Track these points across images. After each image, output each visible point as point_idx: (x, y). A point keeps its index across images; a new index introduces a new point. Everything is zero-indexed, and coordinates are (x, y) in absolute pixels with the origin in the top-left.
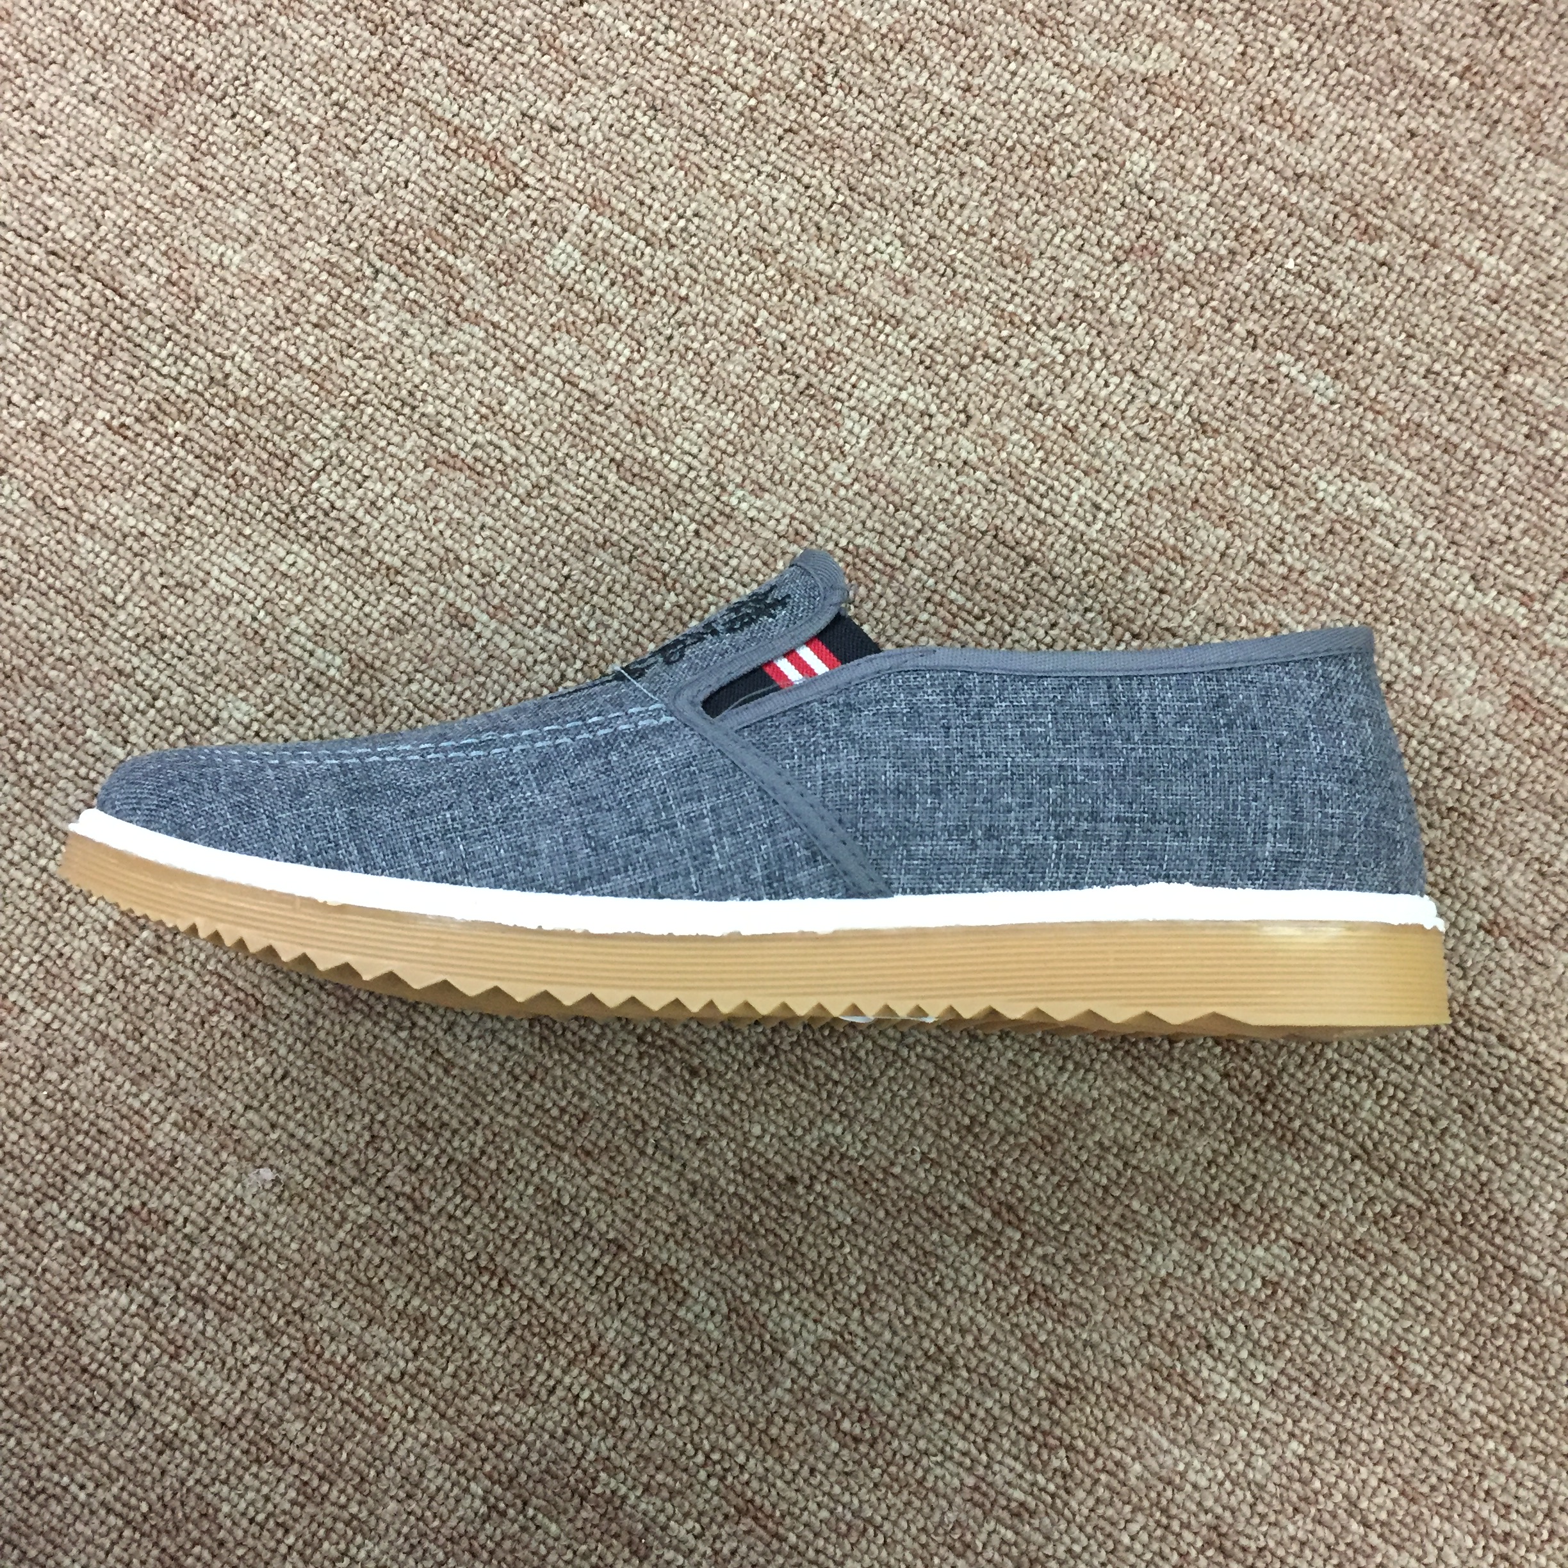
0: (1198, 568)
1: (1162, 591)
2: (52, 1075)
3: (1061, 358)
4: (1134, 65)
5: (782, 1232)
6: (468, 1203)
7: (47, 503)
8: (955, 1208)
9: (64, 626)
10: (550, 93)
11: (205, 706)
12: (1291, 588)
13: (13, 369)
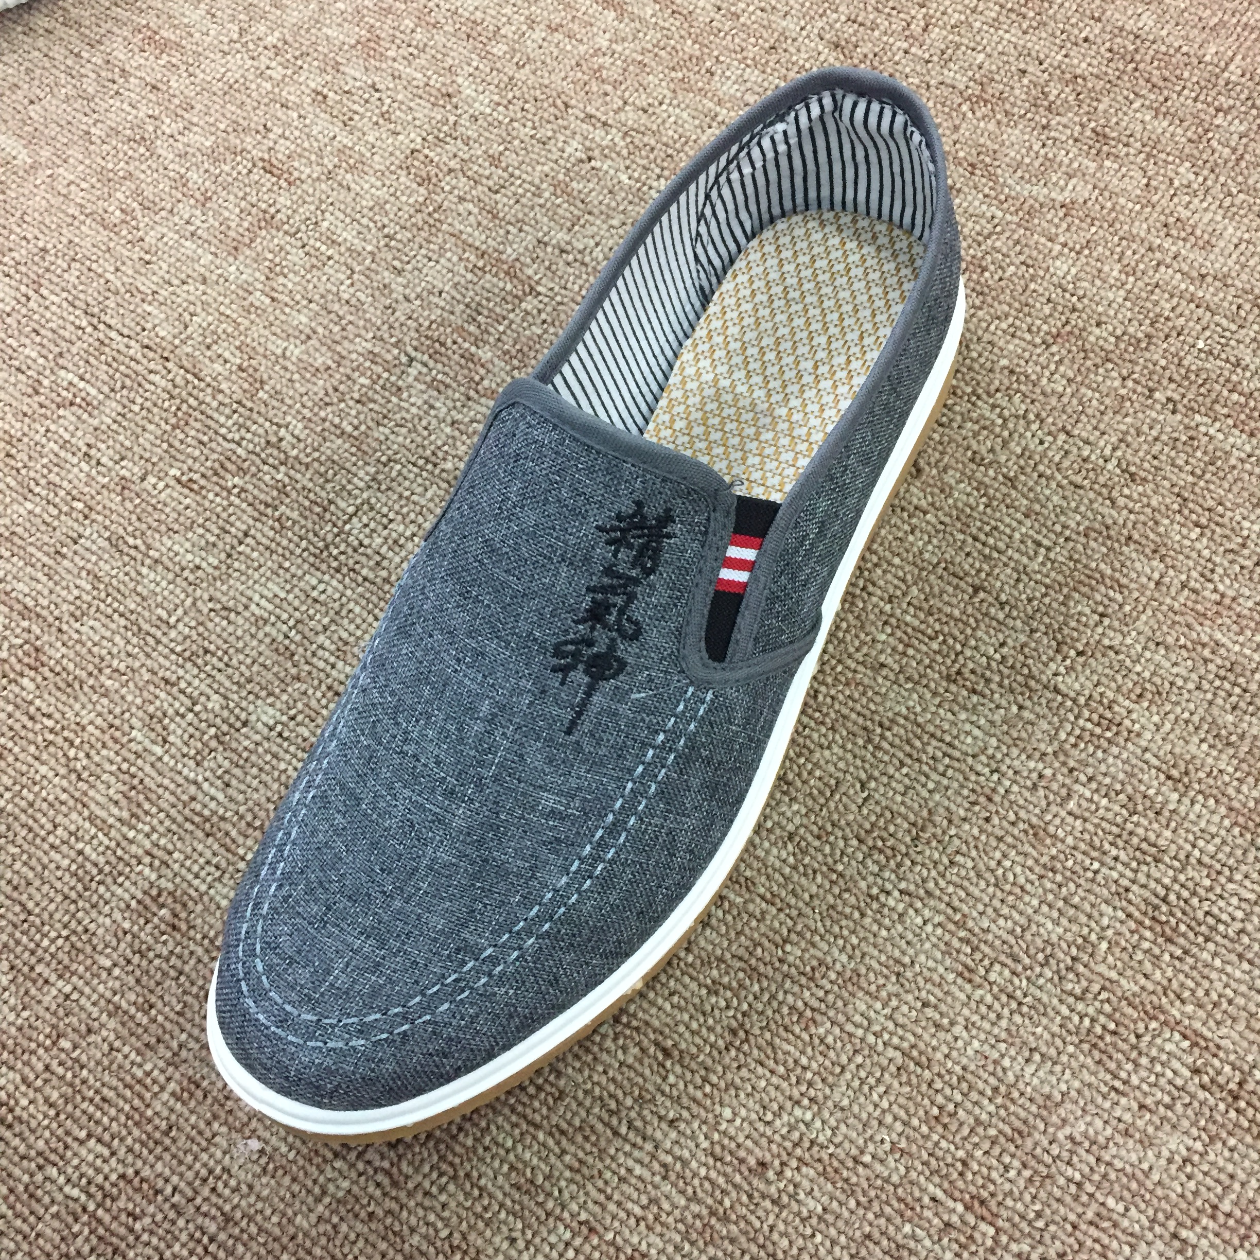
0: (1136, 594)
1: (1102, 615)
2: (65, 1044)
3: (1000, 421)
4: (1053, 195)
5: (753, 1218)
6: (444, 1180)
7: (121, 542)
8: (926, 1200)
9: (122, 643)
10: (562, 226)
11: (237, 711)
12: (1225, 613)
13: (104, 437)
